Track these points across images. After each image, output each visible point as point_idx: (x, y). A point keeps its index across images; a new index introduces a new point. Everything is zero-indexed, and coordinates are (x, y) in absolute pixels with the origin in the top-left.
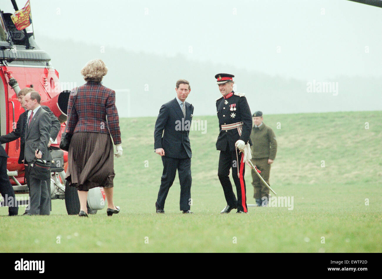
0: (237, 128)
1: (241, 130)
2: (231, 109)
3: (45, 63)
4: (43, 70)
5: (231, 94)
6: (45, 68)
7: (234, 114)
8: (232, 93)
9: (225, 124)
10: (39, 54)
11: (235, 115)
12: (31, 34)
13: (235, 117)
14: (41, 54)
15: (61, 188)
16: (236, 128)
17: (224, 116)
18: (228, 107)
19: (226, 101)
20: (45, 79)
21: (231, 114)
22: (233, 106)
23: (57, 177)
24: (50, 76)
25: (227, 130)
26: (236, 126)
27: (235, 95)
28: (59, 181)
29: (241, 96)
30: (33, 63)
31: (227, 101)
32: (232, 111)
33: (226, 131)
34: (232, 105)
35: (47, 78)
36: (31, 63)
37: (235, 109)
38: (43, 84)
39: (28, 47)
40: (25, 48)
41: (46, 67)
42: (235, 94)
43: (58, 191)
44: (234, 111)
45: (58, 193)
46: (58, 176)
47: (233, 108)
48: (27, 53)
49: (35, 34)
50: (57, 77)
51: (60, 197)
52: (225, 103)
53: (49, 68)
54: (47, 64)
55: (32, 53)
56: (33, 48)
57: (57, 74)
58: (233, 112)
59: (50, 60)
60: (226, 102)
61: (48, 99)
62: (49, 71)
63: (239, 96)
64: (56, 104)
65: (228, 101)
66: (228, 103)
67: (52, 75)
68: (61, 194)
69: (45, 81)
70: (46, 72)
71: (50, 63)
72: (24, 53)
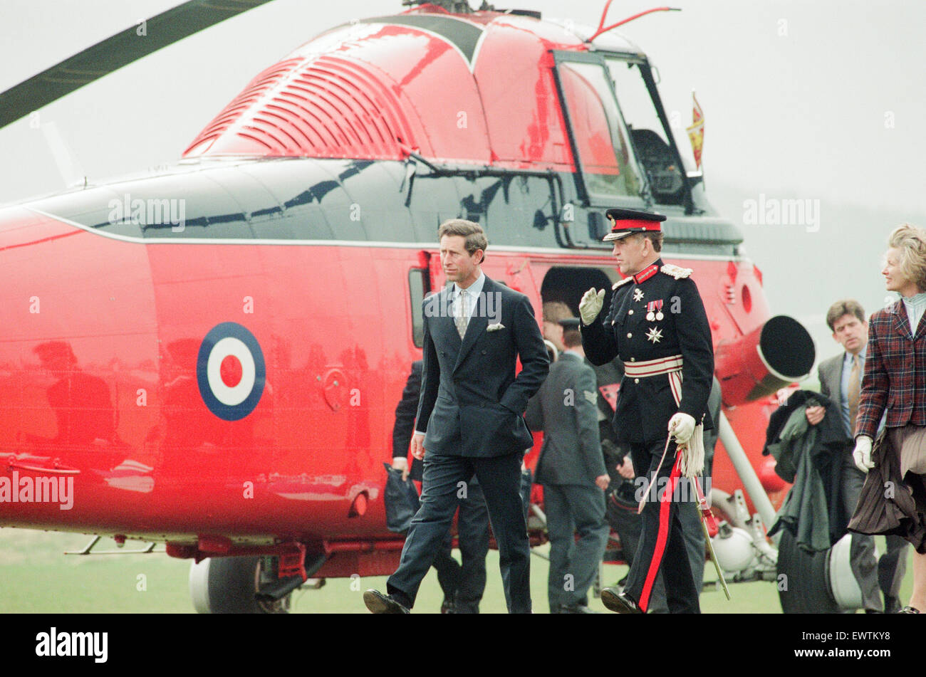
0: (667, 374)
1: (680, 380)
2: (650, 317)
3: (730, 248)
4: (725, 267)
5: (651, 271)
6: (731, 262)
7: (658, 330)
8: (655, 268)
9: (633, 359)
10: (715, 227)
11: (661, 334)
12: (698, 180)
13: (660, 339)
14: (723, 227)
15: (769, 556)
16: (664, 372)
17: (630, 335)
18: (641, 308)
19: (637, 290)
20: (728, 287)
21: (649, 332)
22: (656, 308)
23: (759, 527)
24: (742, 280)
25: (640, 379)
26: (664, 368)
27: (662, 273)
28: (762, 537)
29: (676, 278)
30: (702, 248)
31: (641, 290)
32: (651, 321)
33: (637, 381)
34: (652, 303)
35: (734, 285)
36: (695, 248)
37: (660, 316)
38: (724, 300)
39: (690, 210)
40: (682, 214)
41: (733, 258)
42: (663, 269)
43: (761, 562)
44: (656, 321)
45: (760, 568)
46: (760, 524)
47: (656, 312)
48: (687, 225)
49: (706, 179)
50: (758, 284)
51: (765, 576)
52: (636, 296)
53: (740, 262)
54: (736, 253)
55: (701, 226)
56: (702, 212)
57: (759, 275)
58: (655, 324)
59: (740, 241)
60: (639, 295)
61: (736, 337)
62: (740, 269)
63: (673, 277)
64: (756, 349)
65: (643, 290)
66: (642, 296)
67: (746, 278)
68: (767, 568)
69: (729, 293)
70: (733, 271)
71: (741, 248)
72: (680, 225)
